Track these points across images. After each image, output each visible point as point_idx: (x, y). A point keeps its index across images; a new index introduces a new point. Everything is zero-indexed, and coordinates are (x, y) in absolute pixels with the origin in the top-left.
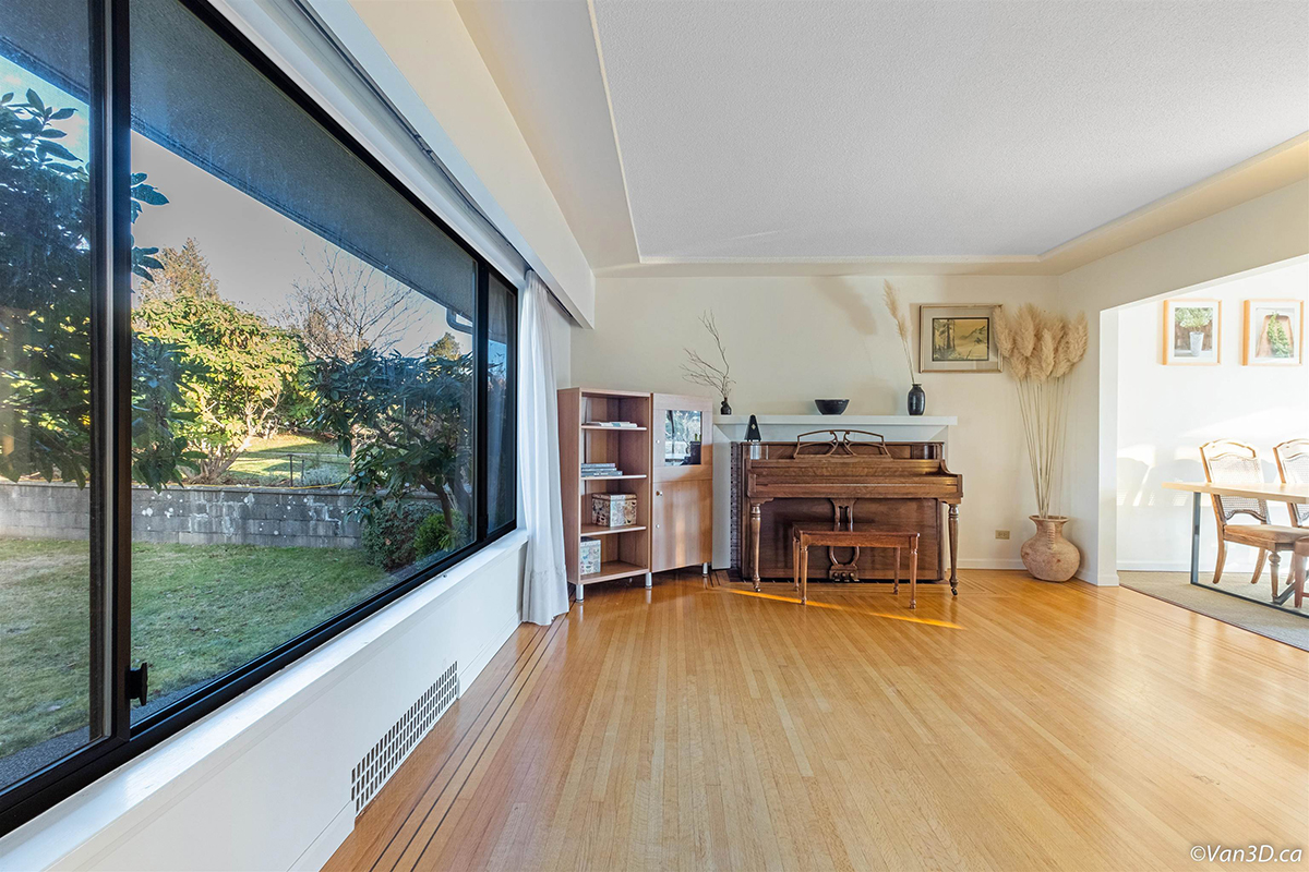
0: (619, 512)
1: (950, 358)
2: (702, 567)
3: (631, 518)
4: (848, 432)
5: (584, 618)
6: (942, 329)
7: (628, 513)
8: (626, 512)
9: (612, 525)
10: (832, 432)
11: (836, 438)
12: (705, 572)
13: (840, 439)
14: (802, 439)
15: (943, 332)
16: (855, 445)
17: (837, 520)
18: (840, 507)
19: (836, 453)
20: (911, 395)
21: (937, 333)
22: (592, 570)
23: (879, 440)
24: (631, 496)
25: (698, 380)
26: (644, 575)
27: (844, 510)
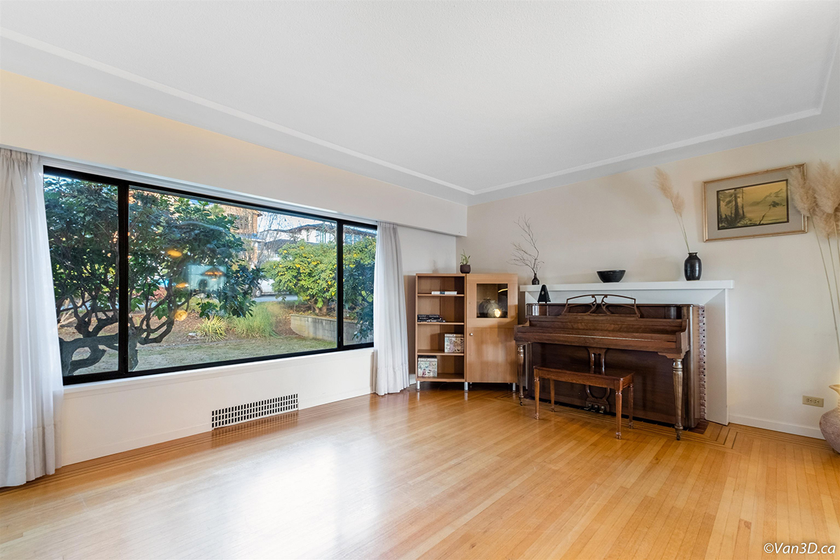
0: (450, 344)
1: (739, 225)
2: (511, 384)
3: (459, 348)
4: (606, 296)
5: (420, 399)
6: (728, 199)
7: (458, 345)
8: (455, 344)
9: (446, 351)
10: (593, 296)
11: (595, 301)
12: (514, 389)
13: (599, 301)
14: (570, 302)
15: (730, 202)
16: (609, 306)
17: (592, 364)
18: (595, 354)
19: (594, 312)
20: (687, 262)
21: (722, 204)
22: (431, 375)
23: (631, 302)
24: (459, 335)
25: (517, 262)
26: (463, 383)
27: (598, 357)
